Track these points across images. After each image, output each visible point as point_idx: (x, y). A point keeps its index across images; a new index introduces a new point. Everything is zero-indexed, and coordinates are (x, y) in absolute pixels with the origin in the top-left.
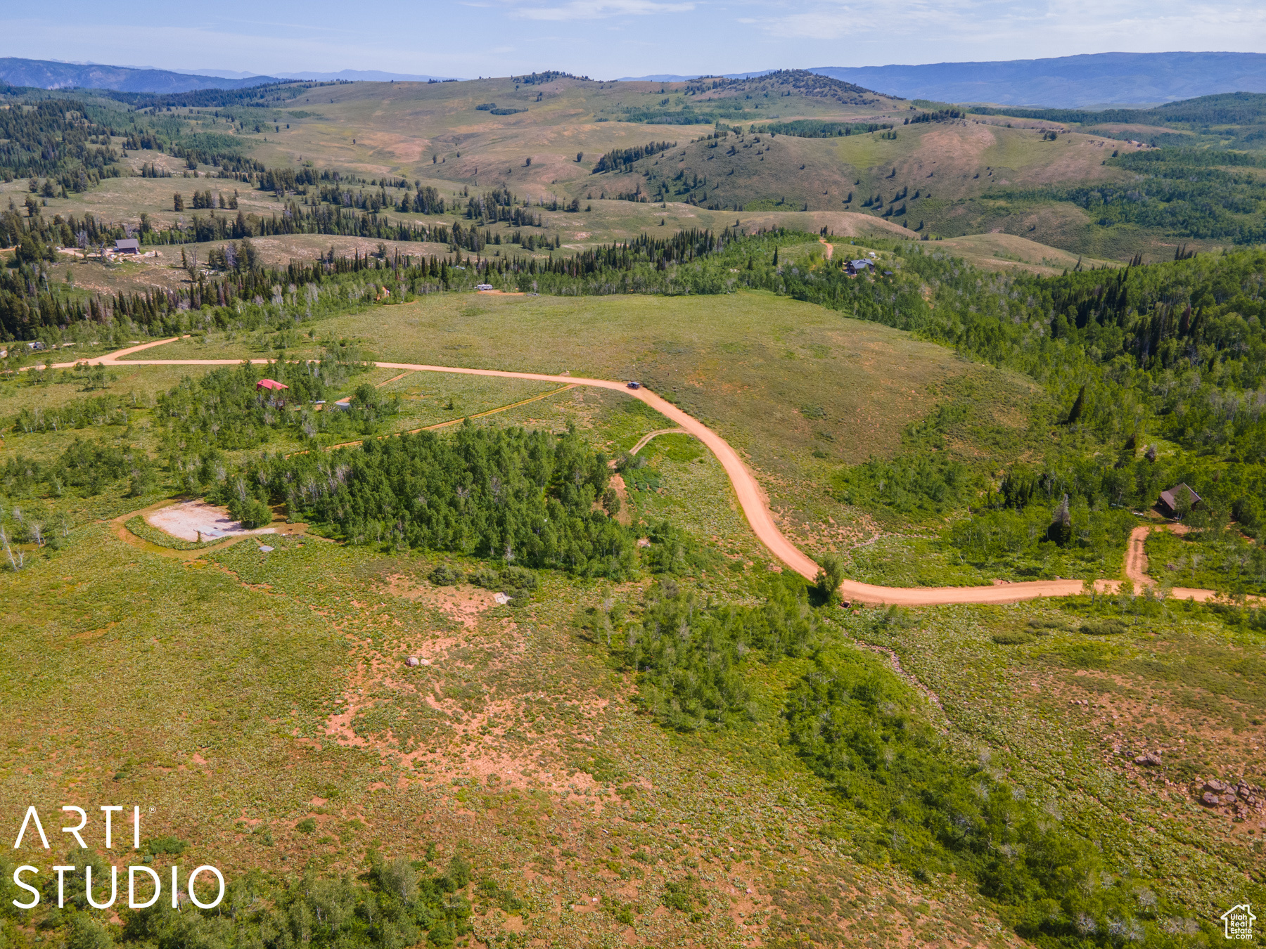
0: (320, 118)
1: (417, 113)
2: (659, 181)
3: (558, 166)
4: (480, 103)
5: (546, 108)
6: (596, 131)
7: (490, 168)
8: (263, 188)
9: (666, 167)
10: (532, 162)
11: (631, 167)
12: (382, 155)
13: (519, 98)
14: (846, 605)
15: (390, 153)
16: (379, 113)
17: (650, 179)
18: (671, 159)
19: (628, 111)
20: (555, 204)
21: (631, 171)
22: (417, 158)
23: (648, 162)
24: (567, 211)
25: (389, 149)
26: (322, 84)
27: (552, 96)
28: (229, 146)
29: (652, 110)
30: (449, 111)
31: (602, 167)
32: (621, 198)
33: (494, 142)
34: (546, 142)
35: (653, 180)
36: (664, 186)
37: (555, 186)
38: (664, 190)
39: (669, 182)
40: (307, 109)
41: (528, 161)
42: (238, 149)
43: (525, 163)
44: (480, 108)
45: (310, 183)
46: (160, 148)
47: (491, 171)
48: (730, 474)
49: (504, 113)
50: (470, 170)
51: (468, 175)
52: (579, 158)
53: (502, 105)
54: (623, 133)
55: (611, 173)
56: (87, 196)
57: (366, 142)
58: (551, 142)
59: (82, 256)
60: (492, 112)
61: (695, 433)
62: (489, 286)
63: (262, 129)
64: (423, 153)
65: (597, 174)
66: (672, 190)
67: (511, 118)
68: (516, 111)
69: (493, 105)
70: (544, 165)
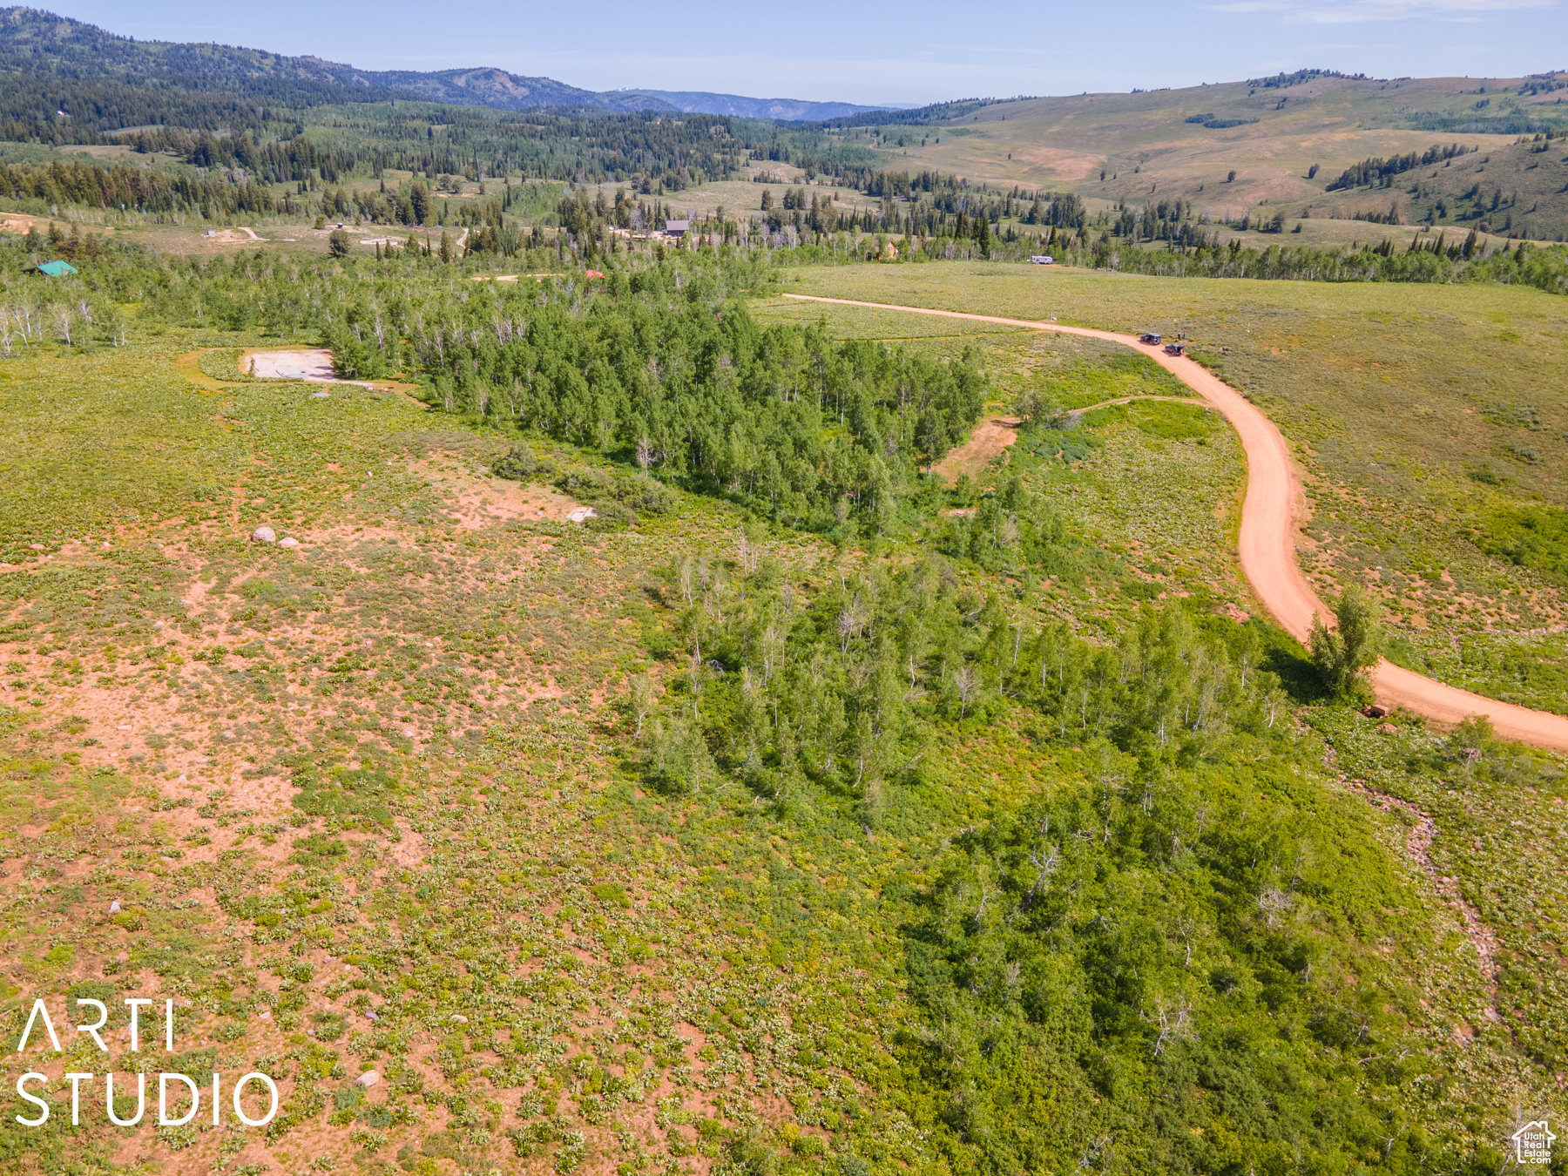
0: (982, 135)
1: (1103, 128)
2: (1433, 201)
3: (1275, 182)
4: (1191, 114)
5: (1287, 118)
6: (1353, 141)
7: (1175, 185)
8: (871, 193)
9: (1448, 181)
10: (1237, 178)
11: (1390, 181)
12: (1038, 171)
13: (1251, 106)
14: (1376, 713)
15: (1049, 169)
16: (1055, 129)
17: (1418, 197)
18: (1461, 168)
19: (1416, 117)
20: (1245, 222)
21: (1388, 186)
22: (1083, 176)
23: (1422, 175)
24: (1263, 232)
25: (1050, 166)
26: (999, 102)
27: (1302, 102)
28: (862, 159)
29: (1456, 116)
30: (1147, 125)
31: (1344, 183)
32: (1358, 218)
33: (1193, 156)
34: (1268, 155)
35: (1420, 201)
36: (1438, 208)
37: (1263, 208)
38: (1438, 213)
39: (1449, 203)
40: (970, 127)
41: (1231, 177)
42: (869, 162)
43: (1225, 177)
44: (1191, 121)
45: (926, 188)
46: (787, 159)
47: (1175, 189)
48: (1253, 470)
49: (1223, 125)
50: (1146, 188)
51: (1143, 193)
52: (1312, 174)
53: (1222, 115)
54: (1397, 144)
55: (1356, 189)
56: (682, 195)
57: (1024, 158)
58: (1276, 155)
59: (628, 236)
60: (1206, 125)
61: (1222, 408)
62: (1049, 259)
63: (905, 143)
64: (1093, 171)
65: (1332, 193)
66: (1452, 213)
67: (1230, 132)
68: (1240, 123)
69: (1211, 116)
70: (1253, 181)
